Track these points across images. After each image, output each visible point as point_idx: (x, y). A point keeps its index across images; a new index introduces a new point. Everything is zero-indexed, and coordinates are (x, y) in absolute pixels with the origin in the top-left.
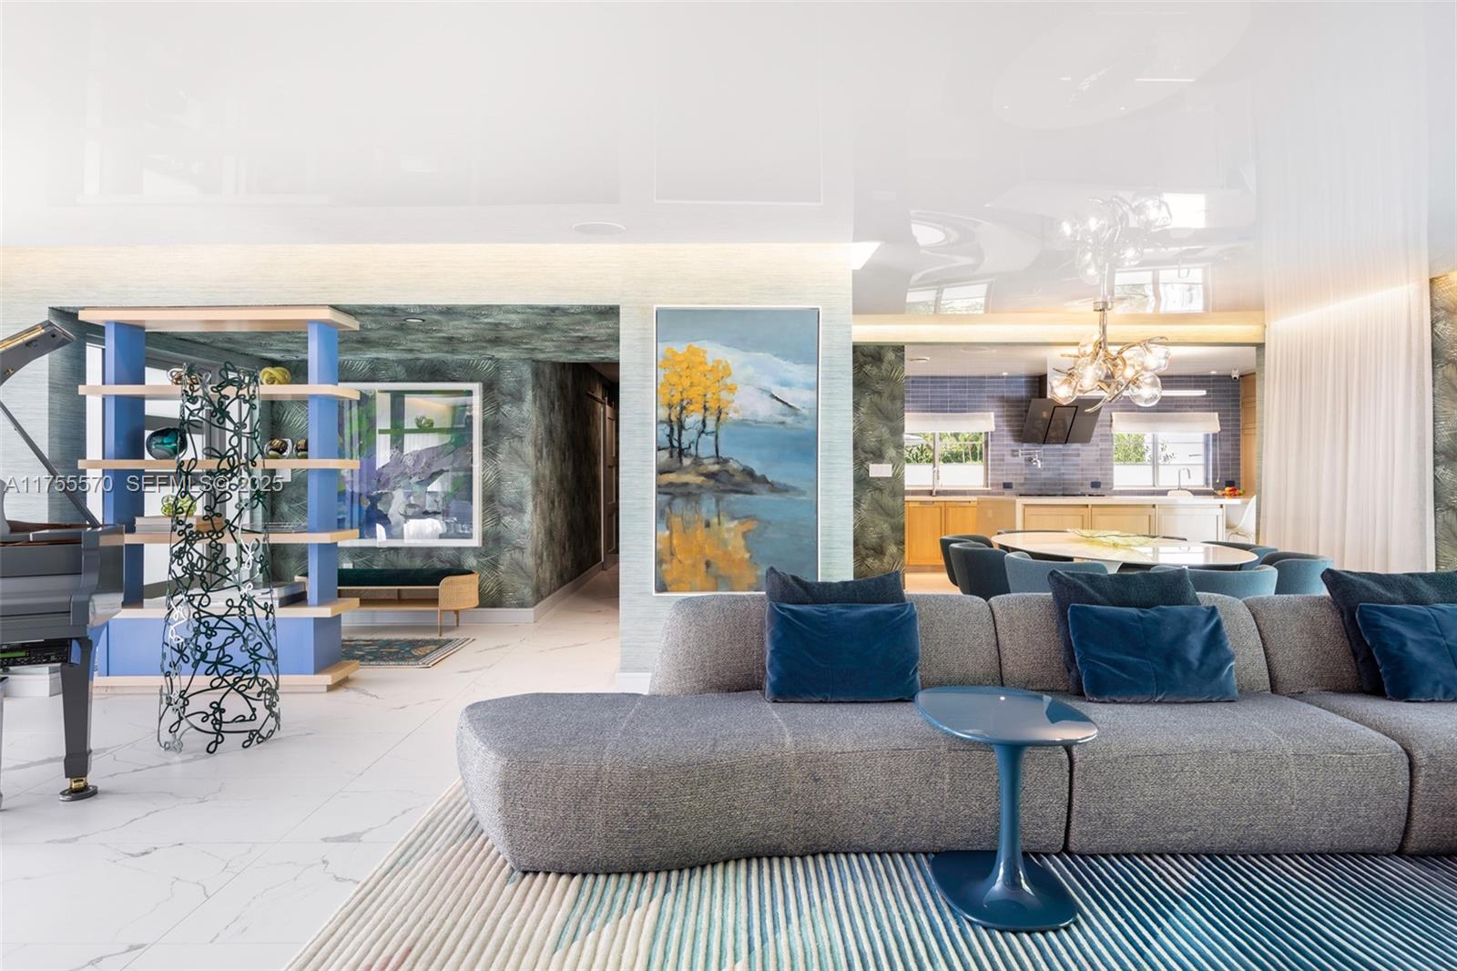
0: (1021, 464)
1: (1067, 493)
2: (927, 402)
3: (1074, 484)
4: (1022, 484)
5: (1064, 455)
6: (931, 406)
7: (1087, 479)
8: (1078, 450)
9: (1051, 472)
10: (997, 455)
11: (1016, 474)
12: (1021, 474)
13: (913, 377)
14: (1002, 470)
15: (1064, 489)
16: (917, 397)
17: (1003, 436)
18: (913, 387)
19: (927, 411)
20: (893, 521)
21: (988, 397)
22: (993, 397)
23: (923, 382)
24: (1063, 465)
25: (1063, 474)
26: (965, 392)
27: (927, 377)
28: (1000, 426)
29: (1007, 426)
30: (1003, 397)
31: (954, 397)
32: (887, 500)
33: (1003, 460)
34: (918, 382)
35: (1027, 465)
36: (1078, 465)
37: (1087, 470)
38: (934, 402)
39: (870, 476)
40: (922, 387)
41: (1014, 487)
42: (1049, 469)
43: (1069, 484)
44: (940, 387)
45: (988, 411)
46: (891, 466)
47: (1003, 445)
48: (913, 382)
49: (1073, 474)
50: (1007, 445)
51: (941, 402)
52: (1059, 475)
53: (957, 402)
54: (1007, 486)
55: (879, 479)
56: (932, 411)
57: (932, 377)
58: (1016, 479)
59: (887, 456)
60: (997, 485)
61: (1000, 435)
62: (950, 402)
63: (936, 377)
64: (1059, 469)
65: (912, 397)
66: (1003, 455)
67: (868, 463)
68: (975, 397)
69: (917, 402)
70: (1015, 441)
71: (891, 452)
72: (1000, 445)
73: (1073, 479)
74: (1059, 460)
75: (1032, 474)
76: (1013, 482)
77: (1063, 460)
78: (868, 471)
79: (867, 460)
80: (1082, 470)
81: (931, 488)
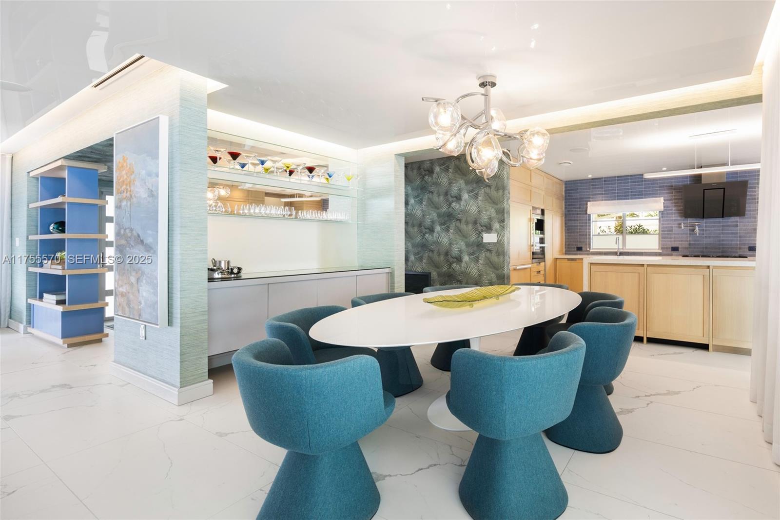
0: (686, 234)
1: (725, 254)
2: (615, 193)
3: (732, 248)
4: (686, 248)
5: (723, 226)
6: (618, 196)
7: (744, 244)
8: (737, 222)
9: (712, 239)
10: (666, 228)
11: (682, 241)
12: (687, 241)
13: (605, 178)
14: (671, 238)
15: (722, 252)
16: (608, 190)
17: (672, 214)
18: (605, 184)
19: (615, 199)
20: (498, 272)
21: (659, 187)
22: (663, 186)
23: (612, 181)
24: (722, 233)
25: (723, 240)
26: (642, 185)
27: (615, 177)
28: (667, 207)
29: (675, 206)
30: (672, 186)
31: (634, 189)
32: (494, 258)
33: (672, 230)
34: (609, 181)
35: (690, 234)
36: (737, 233)
37: (745, 237)
38: (620, 193)
39: (484, 242)
40: (612, 184)
41: (680, 250)
42: (710, 237)
43: (729, 248)
44: (624, 183)
45: (659, 197)
46: (496, 235)
47: (672, 220)
48: (605, 181)
49: (732, 240)
50: (675, 220)
51: (625, 192)
52: (720, 241)
53: (636, 192)
54: (675, 249)
55: (489, 244)
56: (618, 199)
57: (618, 177)
58: (681, 244)
59: (494, 228)
60: (667, 248)
61: (668, 214)
62: (631, 192)
63: (621, 177)
64: (720, 237)
65: (605, 191)
66: (672, 227)
67: (483, 233)
68: (650, 187)
69: (608, 194)
70: (681, 216)
71: (496, 226)
72: (668, 220)
73: (731, 245)
74: (719, 230)
75: (695, 241)
76: (680, 246)
77: (723, 230)
78: (483, 238)
79: (482, 231)
80: (740, 237)
81: (617, 251)
